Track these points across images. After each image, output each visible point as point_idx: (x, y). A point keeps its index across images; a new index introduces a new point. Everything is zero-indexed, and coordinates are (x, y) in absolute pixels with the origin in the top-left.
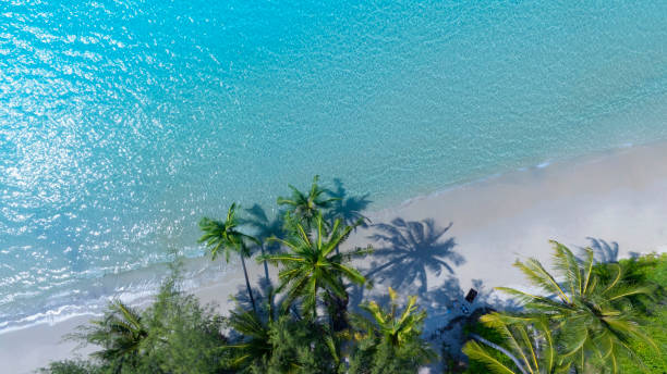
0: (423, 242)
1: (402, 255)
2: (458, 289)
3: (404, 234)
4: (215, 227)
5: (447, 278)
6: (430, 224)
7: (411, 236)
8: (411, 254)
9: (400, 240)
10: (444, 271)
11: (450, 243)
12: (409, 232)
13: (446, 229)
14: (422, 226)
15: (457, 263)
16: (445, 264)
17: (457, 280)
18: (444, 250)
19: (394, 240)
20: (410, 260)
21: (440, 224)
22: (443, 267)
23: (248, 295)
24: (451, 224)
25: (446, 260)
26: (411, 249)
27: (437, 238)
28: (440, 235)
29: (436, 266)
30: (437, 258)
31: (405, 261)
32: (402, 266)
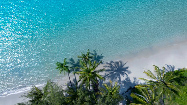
0: (119, 67)
1: (114, 71)
2: (129, 80)
3: (114, 65)
4: (60, 65)
5: (126, 77)
6: (121, 62)
7: (116, 66)
8: (116, 71)
9: (113, 67)
10: (125, 75)
11: (127, 68)
13: (126, 64)
14: (119, 63)
15: (129, 73)
17: (129, 78)
18: (125, 69)
19: (111, 67)
20: (116, 72)
21: (124, 62)
23: (70, 84)
24: (127, 62)
25: (126, 72)
26: (116, 69)
27: (123, 66)
29: (123, 74)
30: (123, 72)
31: (114, 73)
32: (114, 74)
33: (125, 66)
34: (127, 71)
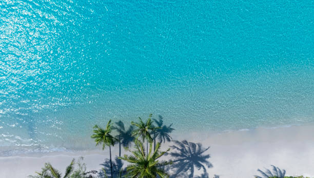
0: (195, 153)
1: (184, 158)
3: (187, 148)
4: (100, 133)
5: (203, 173)
6: (200, 146)
7: (190, 150)
8: (188, 158)
9: (185, 151)
11: (208, 156)
12: (189, 148)
13: (207, 149)
15: (209, 167)
16: (203, 166)
17: (208, 174)
18: (203, 159)
19: (182, 150)
20: (188, 161)
21: (204, 146)
22: (202, 168)
23: (110, 164)
24: (209, 148)
25: (204, 164)
26: (189, 156)
27: (201, 153)
28: (203, 152)
29: (199, 166)
30: (200, 162)
31: (185, 161)
32: (184, 163)
33: (204, 154)
34: (207, 162)
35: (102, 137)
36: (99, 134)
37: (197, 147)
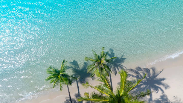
0: (150, 77)
1: (141, 83)
2: (167, 99)
3: (142, 74)
4: (54, 73)
5: (162, 95)
6: (154, 70)
7: (145, 75)
8: (145, 83)
9: (140, 77)
10: (160, 91)
11: (163, 79)
12: (144, 73)
13: (161, 72)
14: (150, 71)
15: (166, 88)
16: (160, 88)
17: (166, 96)
18: (159, 82)
19: (137, 77)
20: (145, 86)
21: (158, 70)
22: (159, 90)
23: (70, 102)
24: (163, 70)
25: (161, 86)
26: (145, 81)
27: (156, 76)
28: (158, 75)
29: (156, 89)
30: (157, 85)
31: (142, 86)
32: (141, 88)
33: (159, 77)
34: (163, 85)
35: (57, 77)
36: (54, 75)
37: (151, 71)
